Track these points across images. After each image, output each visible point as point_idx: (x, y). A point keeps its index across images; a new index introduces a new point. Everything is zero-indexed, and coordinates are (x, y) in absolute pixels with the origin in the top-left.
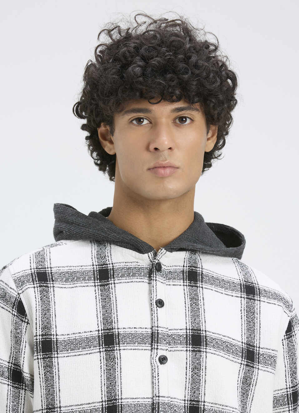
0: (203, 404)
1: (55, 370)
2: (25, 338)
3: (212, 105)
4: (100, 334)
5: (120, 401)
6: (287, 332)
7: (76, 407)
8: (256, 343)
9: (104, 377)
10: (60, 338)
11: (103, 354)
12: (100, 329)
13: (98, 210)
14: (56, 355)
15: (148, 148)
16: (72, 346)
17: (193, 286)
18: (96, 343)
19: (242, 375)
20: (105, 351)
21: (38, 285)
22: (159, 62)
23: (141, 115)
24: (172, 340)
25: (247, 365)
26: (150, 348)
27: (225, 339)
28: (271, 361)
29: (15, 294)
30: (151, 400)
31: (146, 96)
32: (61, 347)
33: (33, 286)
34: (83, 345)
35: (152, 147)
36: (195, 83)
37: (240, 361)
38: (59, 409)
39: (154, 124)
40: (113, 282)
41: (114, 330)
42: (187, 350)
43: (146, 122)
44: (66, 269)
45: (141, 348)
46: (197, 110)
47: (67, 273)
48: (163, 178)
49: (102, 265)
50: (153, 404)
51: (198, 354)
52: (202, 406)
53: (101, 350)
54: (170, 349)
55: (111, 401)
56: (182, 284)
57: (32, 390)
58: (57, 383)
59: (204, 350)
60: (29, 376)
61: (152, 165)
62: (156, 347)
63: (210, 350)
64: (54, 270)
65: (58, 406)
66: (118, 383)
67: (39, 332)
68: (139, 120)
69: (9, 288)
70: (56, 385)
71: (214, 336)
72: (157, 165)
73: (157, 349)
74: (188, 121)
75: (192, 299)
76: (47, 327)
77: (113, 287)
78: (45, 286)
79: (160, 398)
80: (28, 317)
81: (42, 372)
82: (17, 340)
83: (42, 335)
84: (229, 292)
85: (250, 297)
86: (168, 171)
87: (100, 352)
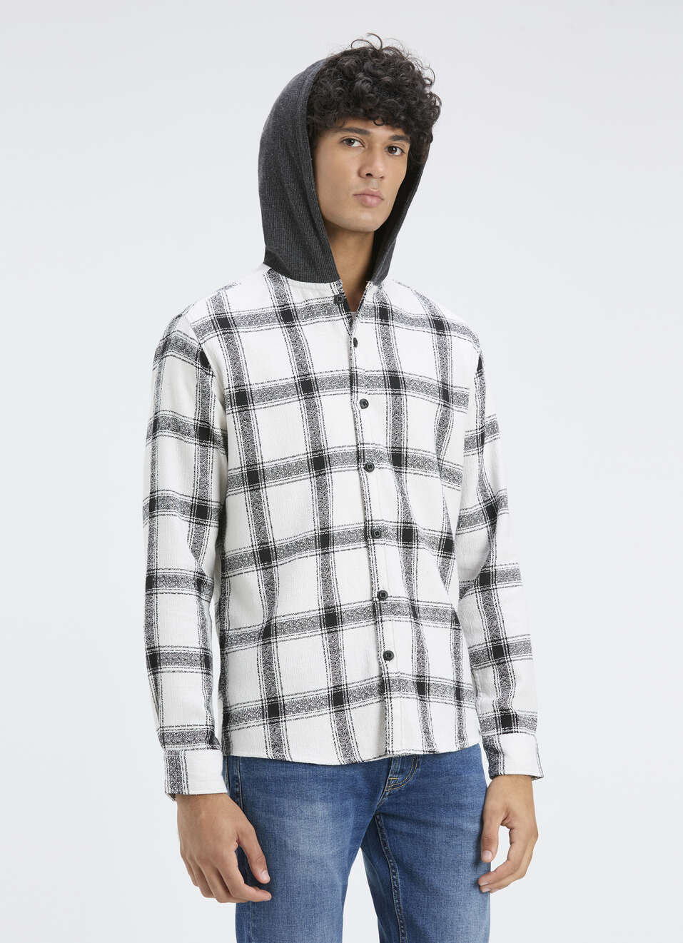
0: (405, 450)
1: (253, 423)
4: (297, 381)
5: (326, 451)
6: (478, 370)
7: (280, 462)
8: (450, 382)
9: (307, 427)
10: (255, 388)
11: (303, 403)
12: (296, 376)
14: (252, 407)
15: (358, 173)
16: (268, 396)
17: (384, 325)
18: (294, 391)
19: (440, 416)
20: (305, 398)
21: (221, 332)
24: (371, 382)
25: (444, 406)
26: (349, 392)
27: (422, 379)
28: (463, 400)
29: (196, 345)
30: (355, 448)
32: (256, 398)
33: (216, 334)
34: (280, 393)
35: (364, 172)
38: (261, 465)
39: (367, 148)
40: (298, 323)
41: (310, 376)
42: (386, 394)
43: (357, 144)
44: (247, 313)
45: (340, 392)
47: (249, 316)
49: (284, 306)
50: (358, 452)
51: (398, 397)
52: (405, 453)
53: (300, 398)
54: (369, 392)
55: (316, 452)
56: (374, 322)
57: (225, 447)
58: (257, 437)
59: (404, 393)
60: (220, 431)
62: (356, 390)
63: (410, 392)
64: (234, 315)
65: (261, 462)
66: (322, 432)
67: (232, 384)
68: (350, 141)
69: (189, 339)
70: (256, 440)
71: (411, 377)
73: (357, 392)
74: (399, 151)
75: (384, 338)
76: (238, 377)
77: (300, 329)
78: (229, 333)
79: (365, 446)
80: (214, 368)
81: (239, 426)
82: (204, 394)
83: (235, 387)
84: (420, 328)
85: (440, 333)
86: (375, 200)
87: (299, 400)
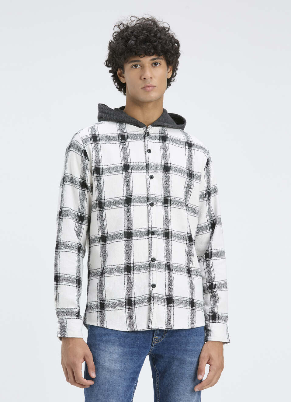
0: (170, 197)
1: (102, 182)
2: (88, 167)
3: (169, 56)
4: (123, 165)
5: (132, 196)
6: (206, 165)
7: (112, 199)
8: (193, 170)
9: (125, 185)
10: (104, 167)
11: (124, 175)
12: (122, 163)
13: (118, 107)
14: (102, 175)
15: (141, 78)
16: (110, 171)
17: (164, 143)
18: (121, 169)
19: (187, 184)
20: (125, 173)
21: (93, 142)
22: (142, 38)
23: (136, 63)
24: (155, 168)
25: (189, 179)
26: (145, 172)
27: (179, 167)
28: (199, 178)
29: (82, 147)
30: (146, 196)
31: (138, 54)
32: (104, 171)
33: (91, 143)
34: (115, 170)
35: (142, 78)
36: (160, 46)
37: (187, 177)
38: (104, 200)
39: (143, 67)
40: (127, 141)
41: (129, 163)
42: (162, 173)
43: (139, 66)
44: (105, 135)
45: (141, 172)
46: (162, 59)
47: (106, 137)
48: (149, 91)
49: (122, 133)
50: (147, 198)
51: (167, 174)
52: (170, 199)
53: (123, 172)
54: (154, 172)
55: (128, 196)
56: (159, 142)
57: (92, 191)
58: (103, 188)
59: (170, 173)
60: (90, 184)
61: (143, 86)
62: (148, 171)
63: (173, 172)
64: (100, 136)
65: (104, 199)
66: (131, 188)
67: (94, 164)
68: (136, 66)
69: (79, 144)
70: (103, 189)
71: (174, 166)
72: (146, 86)
73: (149, 172)
74: (158, 64)
75: (164, 149)
76: (98, 162)
77: (128, 143)
78: (97, 143)
79: (151, 195)
80: (89, 157)
81: (96, 183)
82: (84, 168)
83: (96, 166)
84: (180, 146)
85: (190, 148)
86: (151, 88)
87: (123, 173)
